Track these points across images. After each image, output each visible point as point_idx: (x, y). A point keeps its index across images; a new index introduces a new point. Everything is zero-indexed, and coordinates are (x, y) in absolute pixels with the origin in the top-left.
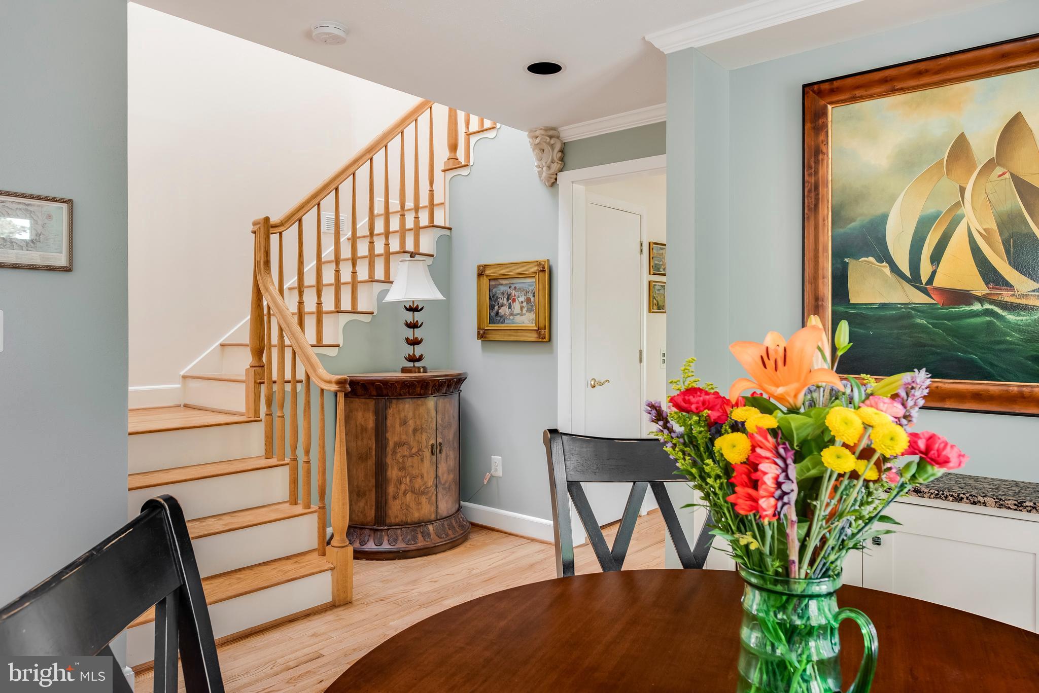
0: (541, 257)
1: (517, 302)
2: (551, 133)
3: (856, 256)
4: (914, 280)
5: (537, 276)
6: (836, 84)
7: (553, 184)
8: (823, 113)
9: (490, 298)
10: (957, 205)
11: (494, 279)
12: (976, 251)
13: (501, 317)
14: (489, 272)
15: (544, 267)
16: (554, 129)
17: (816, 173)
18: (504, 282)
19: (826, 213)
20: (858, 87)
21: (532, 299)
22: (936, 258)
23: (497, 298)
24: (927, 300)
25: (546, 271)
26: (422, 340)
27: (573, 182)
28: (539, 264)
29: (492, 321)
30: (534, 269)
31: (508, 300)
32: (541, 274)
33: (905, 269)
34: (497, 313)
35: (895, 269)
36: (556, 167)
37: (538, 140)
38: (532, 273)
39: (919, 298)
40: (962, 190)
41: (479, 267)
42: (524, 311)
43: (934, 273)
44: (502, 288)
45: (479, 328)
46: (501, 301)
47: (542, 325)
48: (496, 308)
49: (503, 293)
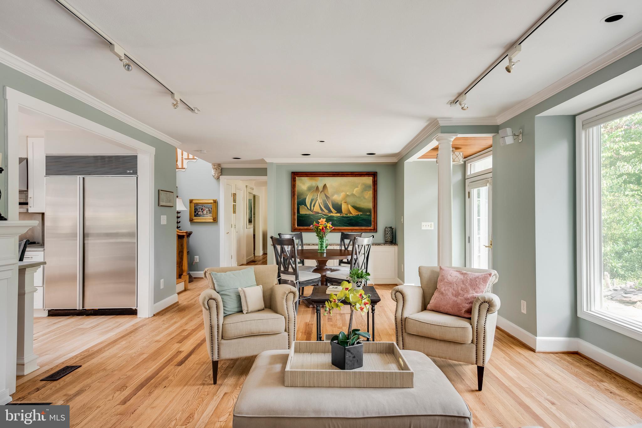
0: (215, 199)
1: (205, 211)
2: (219, 165)
3: (301, 205)
4: (311, 210)
5: (213, 204)
6: (297, 173)
7: (218, 178)
8: (295, 178)
9: (194, 209)
10: (317, 198)
11: (197, 204)
12: (320, 206)
13: (199, 215)
14: (194, 201)
15: (216, 201)
16: (220, 164)
17: (294, 189)
18: (200, 205)
19: (296, 197)
20: (301, 174)
21: (211, 210)
22: (314, 206)
23: (197, 209)
24: (312, 213)
25: (215, 202)
26: (180, 217)
27: (225, 179)
28: (214, 200)
29: (195, 216)
30: (212, 202)
31: (202, 210)
32: (215, 203)
33: (309, 208)
34: (197, 214)
35: (307, 208)
36: (220, 174)
37: (216, 167)
38: (211, 203)
39: (311, 213)
40: (318, 195)
41: (190, 200)
42: (208, 213)
43: (313, 209)
44: (199, 207)
45: (190, 218)
46: (199, 210)
47: (215, 217)
48: (197, 212)
49: (199, 208)
